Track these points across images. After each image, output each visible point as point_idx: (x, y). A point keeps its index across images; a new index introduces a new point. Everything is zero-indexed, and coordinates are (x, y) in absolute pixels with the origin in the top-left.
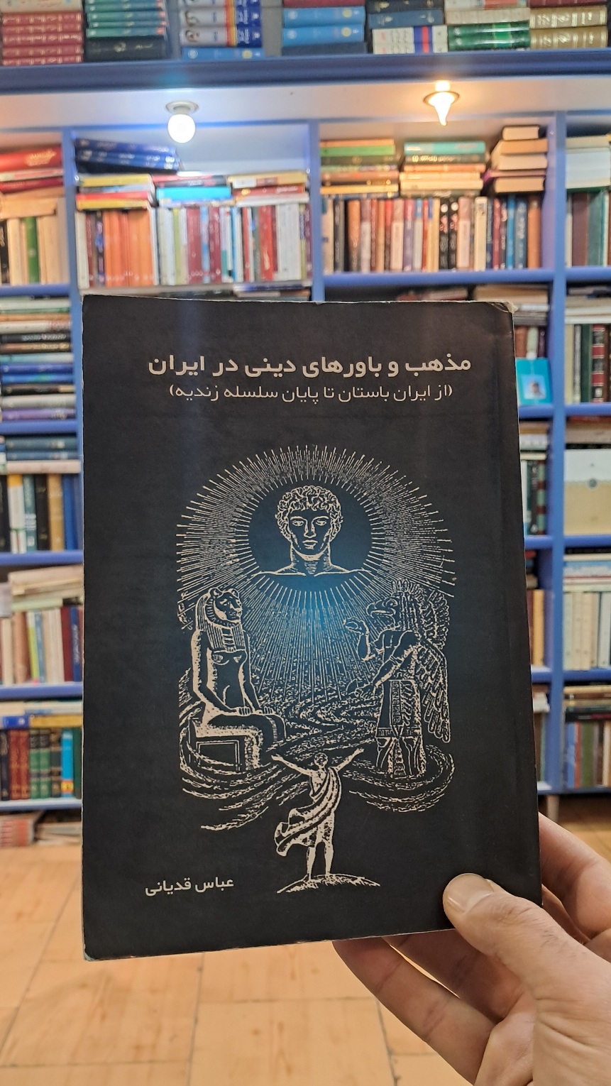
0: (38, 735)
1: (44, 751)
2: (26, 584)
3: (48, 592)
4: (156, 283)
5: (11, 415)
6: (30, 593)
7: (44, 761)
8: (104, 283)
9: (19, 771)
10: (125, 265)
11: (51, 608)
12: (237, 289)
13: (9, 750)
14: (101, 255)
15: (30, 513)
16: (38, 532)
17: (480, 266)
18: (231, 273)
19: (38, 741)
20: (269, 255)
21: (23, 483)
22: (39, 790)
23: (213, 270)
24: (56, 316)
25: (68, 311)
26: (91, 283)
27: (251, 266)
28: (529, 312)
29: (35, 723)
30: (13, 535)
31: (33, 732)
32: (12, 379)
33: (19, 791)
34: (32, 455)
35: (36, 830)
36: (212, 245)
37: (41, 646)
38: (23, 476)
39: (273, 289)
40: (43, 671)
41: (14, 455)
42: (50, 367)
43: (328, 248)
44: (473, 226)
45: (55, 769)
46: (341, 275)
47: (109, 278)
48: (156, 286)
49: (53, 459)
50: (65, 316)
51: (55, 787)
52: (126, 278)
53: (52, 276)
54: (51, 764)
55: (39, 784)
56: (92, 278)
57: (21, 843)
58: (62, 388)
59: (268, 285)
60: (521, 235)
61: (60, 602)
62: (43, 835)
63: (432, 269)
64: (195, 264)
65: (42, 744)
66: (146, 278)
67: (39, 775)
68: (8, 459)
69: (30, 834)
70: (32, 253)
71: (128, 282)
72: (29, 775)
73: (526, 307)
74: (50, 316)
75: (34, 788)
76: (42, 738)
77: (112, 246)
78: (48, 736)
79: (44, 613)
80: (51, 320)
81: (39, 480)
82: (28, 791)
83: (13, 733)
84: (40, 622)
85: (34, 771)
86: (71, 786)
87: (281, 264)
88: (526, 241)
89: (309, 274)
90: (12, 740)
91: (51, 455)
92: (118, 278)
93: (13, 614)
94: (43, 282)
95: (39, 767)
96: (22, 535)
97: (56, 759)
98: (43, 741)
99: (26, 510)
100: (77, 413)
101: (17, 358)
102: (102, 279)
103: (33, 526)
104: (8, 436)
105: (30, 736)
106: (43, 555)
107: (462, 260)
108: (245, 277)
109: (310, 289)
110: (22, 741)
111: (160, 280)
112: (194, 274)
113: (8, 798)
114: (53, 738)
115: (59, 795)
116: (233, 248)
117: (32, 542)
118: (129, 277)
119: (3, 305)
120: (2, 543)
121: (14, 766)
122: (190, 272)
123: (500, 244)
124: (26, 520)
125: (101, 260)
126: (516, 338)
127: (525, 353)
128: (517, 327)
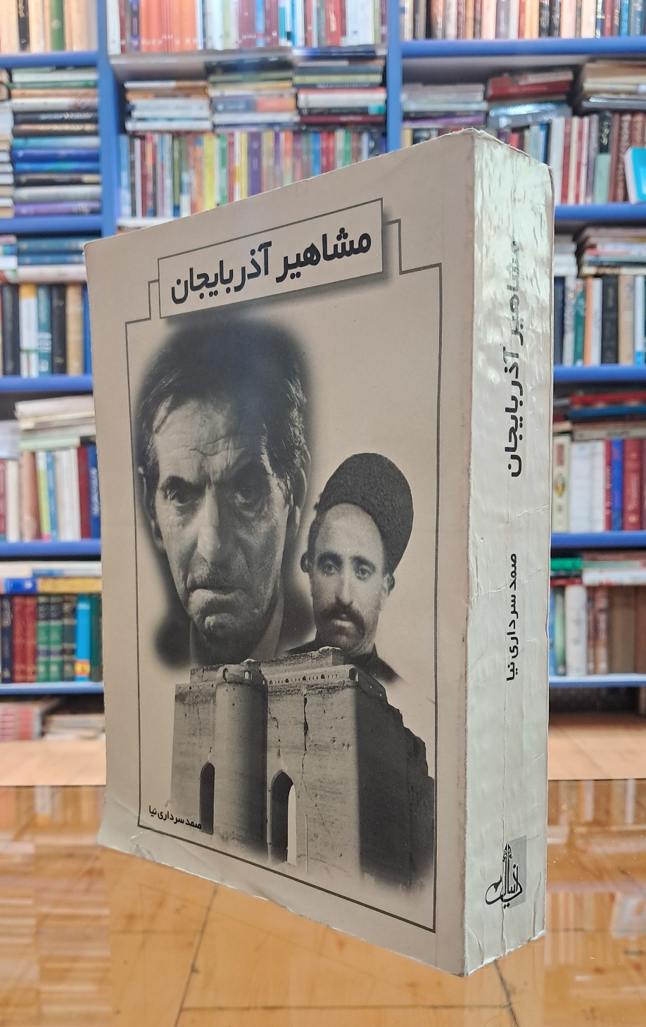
0: (48, 604)
1: (54, 623)
2: (36, 416)
3: (63, 427)
4: (200, 47)
5: (24, 210)
6: (41, 428)
7: (55, 636)
8: (138, 48)
9: (24, 647)
10: (164, 28)
11: (66, 448)
12: (297, 53)
13: (13, 621)
14: (136, 14)
15: (45, 331)
16: (52, 355)
17: (589, 32)
18: (289, 36)
19: (48, 612)
20: (336, 16)
21: (37, 293)
22: (48, 670)
23: (268, 32)
24: (81, 91)
25: (94, 85)
26: (123, 49)
27: (314, 28)
29: (44, 586)
30: (23, 357)
31: (42, 600)
32: (27, 166)
33: (24, 672)
34: (48, 259)
35: (44, 722)
36: (268, 1)
37: (53, 493)
38: (38, 285)
39: (339, 57)
40: (55, 524)
41: (28, 260)
42: (71, 152)
43: (407, 18)
45: (67, 646)
46: (423, 42)
47: (144, 42)
48: (200, 53)
49: (73, 263)
50: (92, 91)
51: (68, 668)
52: (164, 41)
53: (78, 44)
54: (63, 640)
55: (48, 664)
56: (124, 42)
57: (24, 736)
58: (86, 178)
59: (334, 52)
60: (638, 7)
61: (76, 441)
62: (52, 728)
63: (531, 35)
64: (246, 25)
65: (53, 615)
66: (188, 41)
68: (20, 264)
69: (37, 726)
70: (56, 24)
71: (166, 49)
72: (36, 653)
74: (74, 91)
75: (41, 669)
76: (53, 608)
77: (148, 4)
78: (60, 605)
79: (58, 454)
80: (75, 95)
81: (57, 289)
82: (34, 673)
83: (18, 600)
84: (51, 465)
85: (42, 647)
86: (87, 668)
87: (350, 26)
89: (383, 38)
90: (17, 609)
91: (69, 258)
92: (155, 42)
93: (21, 454)
94: (68, 50)
95: (48, 643)
96: (34, 357)
97: (69, 634)
98: (54, 612)
99: (40, 328)
100: (102, 206)
101: (33, 142)
102: (135, 43)
103: (47, 347)
104: (21, 236)
105: (38, 604)
106: (58, 381)
107: (567, 32)
108: (307, 41)
109: (385, 58)
111: (205, 44)
112: (245, 37)
113: (11, 680)
114: (67, 608)
115: (73, 679)
116: (293, 5)
117: (45, 367)
118: (167, 41)
119: (19, 77)
120: (10, 367)
121: (18, 641)
122: (240, 37)
123: (612, 20)
124: (40, 340)
125: (135, 20)
126: (631, 126)
127: (643, 142)
128: (633, 112)
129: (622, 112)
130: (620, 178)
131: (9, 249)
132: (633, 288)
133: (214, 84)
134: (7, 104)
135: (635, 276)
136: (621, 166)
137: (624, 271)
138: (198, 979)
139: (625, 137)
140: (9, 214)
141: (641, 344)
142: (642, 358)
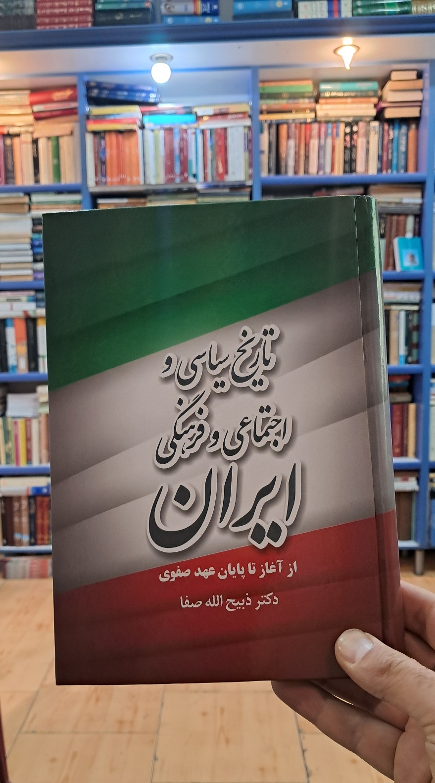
4: (142, 182)
5: (39, 275)
8: (106, 183)
9: (43, 525)
10: (121, 170)
12: (200, 187)
13: (37, 511)
14: (104, 163)
17: (373, 171)
18: (195, 176)
20: (222, 163)
23: (182, 173)
24: (73, 205)
25: (80, 203)
26: (97, 183)
27: (209, 171)
28: (408, 204)
30: (40, 360)
32: (40, 250)
33: (42, 539)
36: (182, 155)
39: (224, 187)
41: (42, 304)
43: (265, 158)
44: (368, 142)
46: (273, 177)
47: (109, 179)
48: (142, 185)
50: (79, 205)
52: (121, 179)
53: (69, 178)
56: (97, 179)
57: (43, 576)
59: (221, 184)
60: (403, 149)
63: (339, 172)
64: (170, 169)
66: (135, 179)
68: (38, 307)
69: (50, 569)
70: (56, 161)
71: (122, 182)
72: (49, 528)
73: (405, 201)
74: (68, 205)
77: (111, 156)
80: (69, 209)
82: (48, 539)
83: (39, 499)
87: (231, 169)
88: (406, 153)
89: (251, 176)
90: (39, 503)
92: (116, 179)
93: (40, 415)
94: (63, 182)
96: (46, 360)
102: (104, 180)
104: (36, 291)
107: (360, 167)
108: (205, 178)
109: (251, 187)
110: (45, 504)
111: (145, 181)
112: (167, 177)
113: (35, 544)
116: (197, 158)
118: (123, 178)
119: (35, 198)
120: (33, 365)
121: (39, 521)
122: (166, 175)
123: (388, 155)
125: (103, 167)
126: (398, 222)
127: (404, 233)
128: (399, 215)
129: (392, 214)
130: (391, 253)
131: (31, 298)
132: (398, 318)
133: (151, 201)
134: (29, 216)
135: (400, 310)
136: (391, 246)
137: (393, 307)
139: (394, 229)
140: (30, 279)
141: (403, 351)
142: (403, 359)
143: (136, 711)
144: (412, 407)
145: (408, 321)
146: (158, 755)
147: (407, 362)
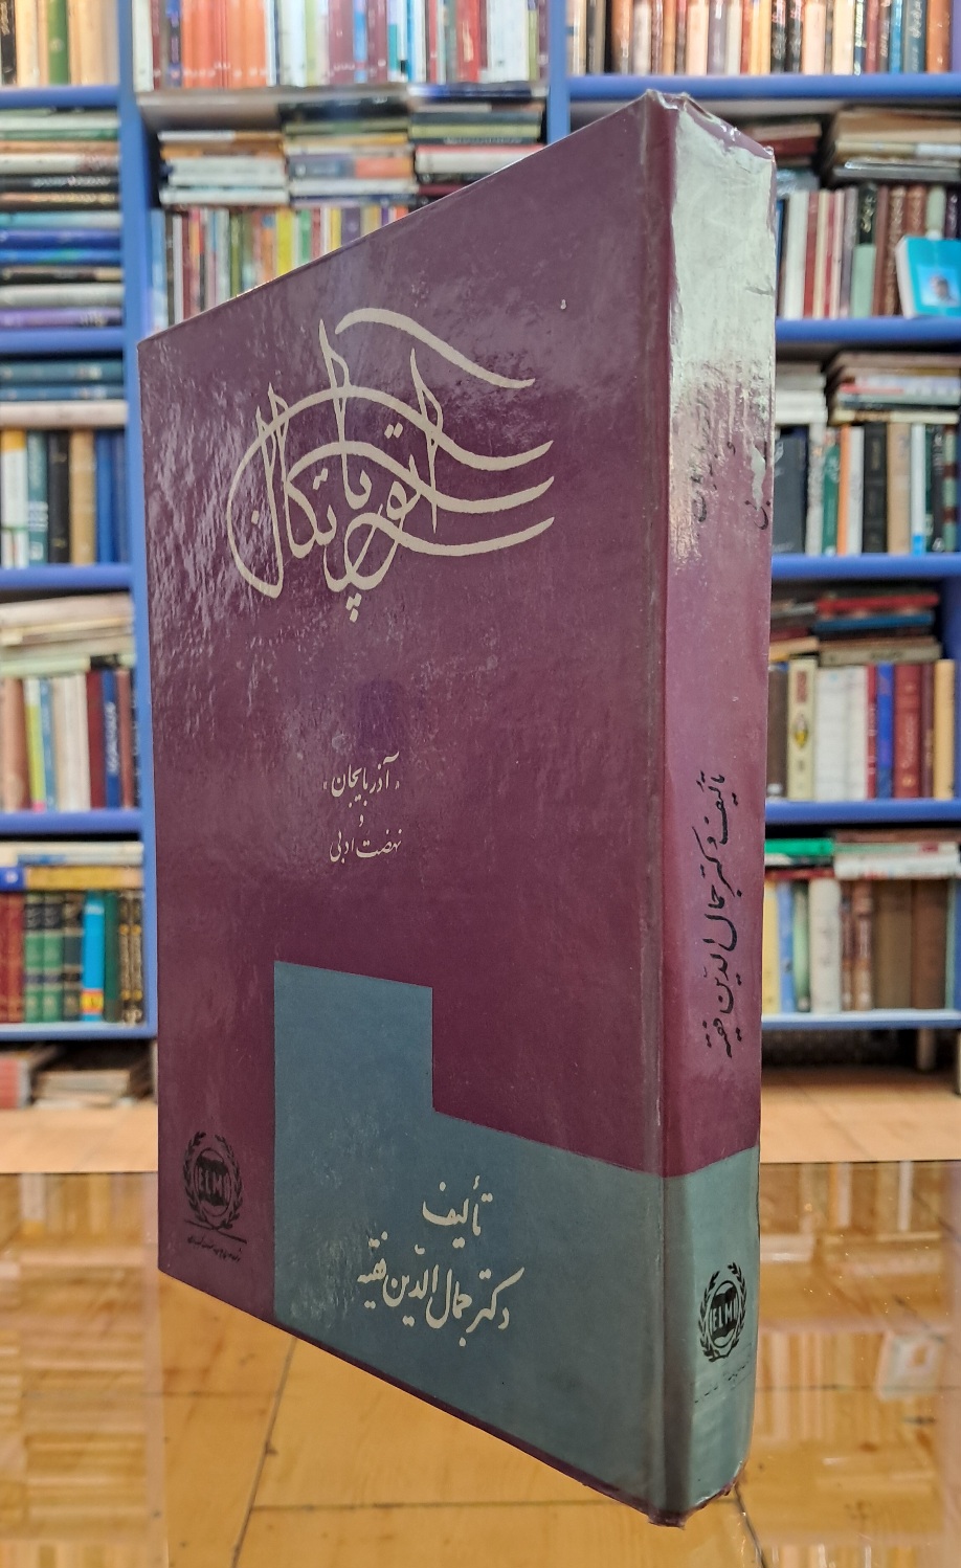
0: (41, 906)
1: (51, 936)
2: (24, 625)
3: (65, 642)
4: (271, 82)
5: (8, 319)
6: (29, 644)
7: (52, 954)
8: (179, 82)
9: (5, 970)
10: (218, 52)
11: (68, 674)
12: (415, 91)
14: (175, 32)
15: (38, 500)
16: (49, 536)
17: (844, 65)
18: (404, 66)
19: (41, 917)
20: (473, 38)
21: (27, 445)
22: (40, 1006)
23: (372, 61)
24: (94, 145)
25: (114, 137)
26: (157, 82)
27: (439, 56)
28: (932, 158)
29: (35, 879)
30: (6, 539)
31: (32, 899)
32: (12, 255)
33: (5, 1008)
34: (40, 392)
35: (35, 1083)
36: (371, 14)
37: (50, 741)
38: (28, 431)
39: (477, 99)
40: (52, 788)
41: (14, 393)
42: (80, 235)
43: (578, 41)
44: (830, 15)
45: (69, 968)
46: (600, 79)
47: (187, 73)
48: (271, 90)
49: (81, 399)
50: (110, 145)
51: (70, 1001)
52: (217, 71)
53: (89, 75)
54: (64, 959)
56: (158, 73)
57: (5, 1103)
58: (101, 273)
59: (469, 91)
60: (915, 32)
61: (84, 663)
62: (47, 1091)
63: (760, 68)
64: (340, 50)
65: (49, 922)
66: (253, 72)
67: (41, 979)
69: (23, 1089)
70: (56, 44)
71: (221, 82)
72: (22, 979)
73: (925, 149)
74: (84, 145)
76: (48, 912)
77: (194, 16)
78: (59, 907)
79: (56, 682)
80: (85, 151)
81: (57, 437)
82: (21, 1009)
84: (47, 699)
85: (31, 971)
86: (99, 1001)
87: (494, 53)
88: (923, 42)
89: (542, 71)
91: (77, 391)
92: (205, 74)
93: (3, 681)
94: (74, 84)
95: (41, 963)
96: (22, 539)
97: (72, 951)
98: (49, 917)
99: (31, 495)
100: (125, 314)
101: (22, 219)
102: (175, 74)
103: (41, 524)
104: (3, 358)
105: (26, 906)
106: (58, 573)
107: (812, 66)
108: (430, 74)
109: (545, 101)
110: (12, 915)
111: (278, 77)
112: (338, 68)
114: (69, 911)
115: (77, 1017)
116: (409, 22)
117: (38, 553)
118: (223, 71)
122: (331, 66)
123: (878, 49)
124: (30, 513)
125: (175, 41)
126: (907, 205)
127: (923, 229)
128: (909, 185)
129: (892, 184)
130: (890, 281)
132: (908, 441)
133: (293, 136)
135: (911, 424)
136: (890, 264)
137: (896, 417)
138: (275, 1465)
139: (897, 221)
141: (921, 524)
142: (922, 545)
143: (218, 1348)
144: (945, 669)
145: (932, 451)
146: (278, 1443)
147: (930, 549)
